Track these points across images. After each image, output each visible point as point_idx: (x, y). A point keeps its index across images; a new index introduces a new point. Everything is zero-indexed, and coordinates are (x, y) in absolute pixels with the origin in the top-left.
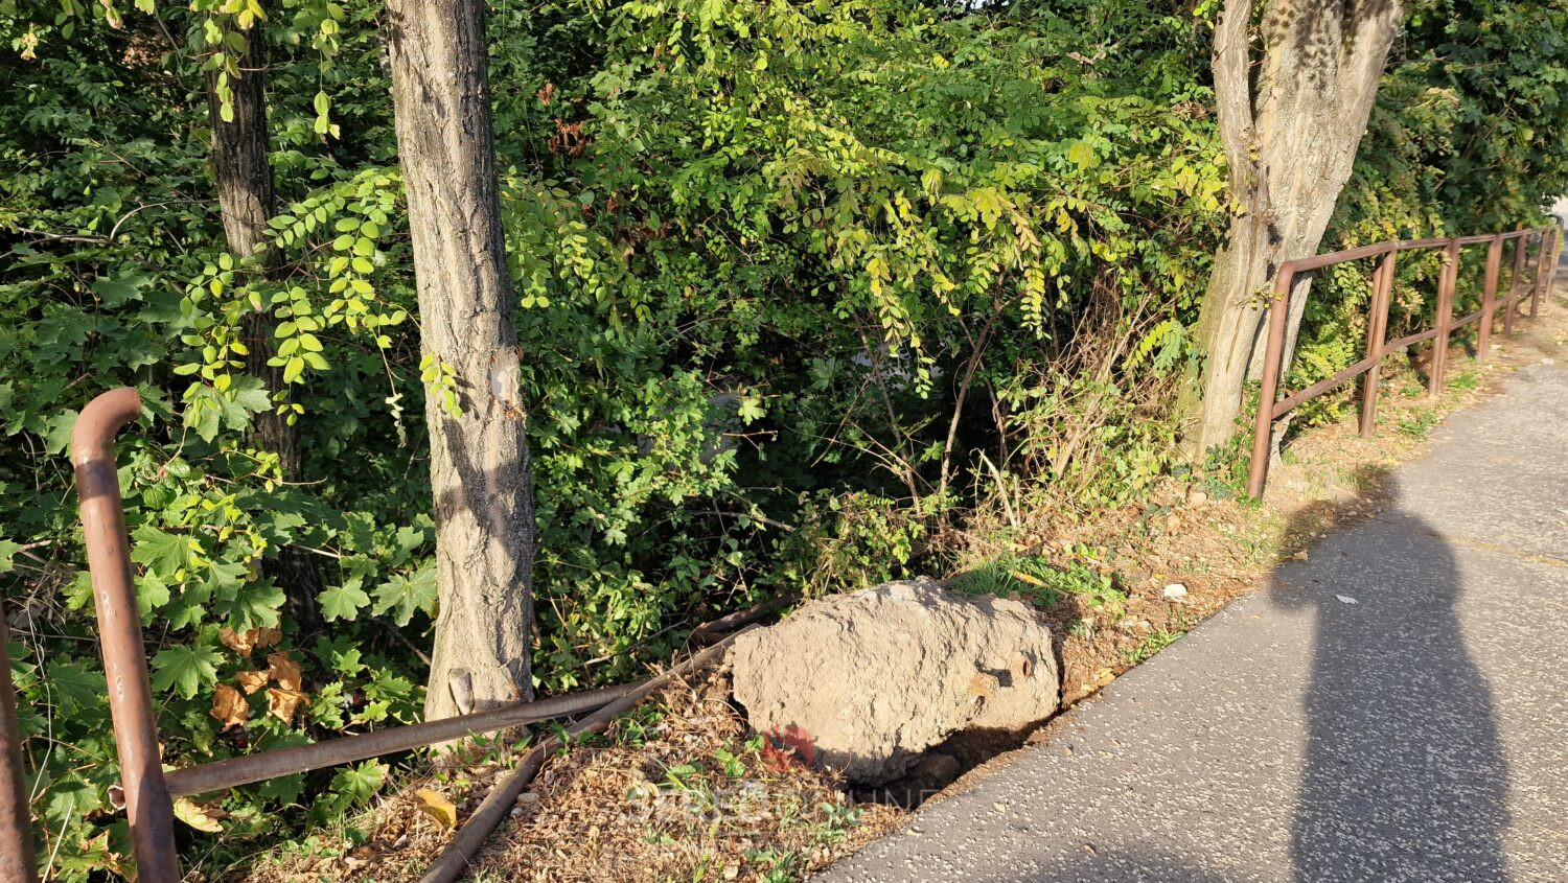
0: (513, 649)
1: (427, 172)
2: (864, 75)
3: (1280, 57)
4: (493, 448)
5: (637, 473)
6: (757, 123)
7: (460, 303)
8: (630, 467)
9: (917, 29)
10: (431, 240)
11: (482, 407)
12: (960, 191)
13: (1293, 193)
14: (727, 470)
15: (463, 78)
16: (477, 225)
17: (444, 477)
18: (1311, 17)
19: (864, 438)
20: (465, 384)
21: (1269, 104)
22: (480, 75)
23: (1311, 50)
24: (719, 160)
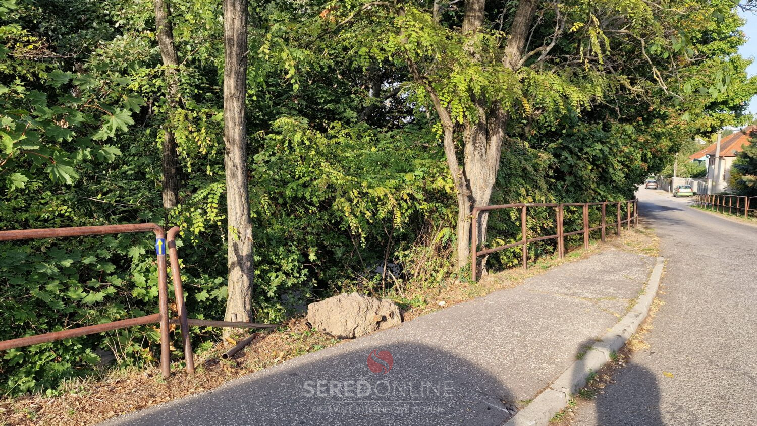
0: (248, 307)
1: (233, 182)
2: (347, 155)
3: (469, 148)
4: (245, 250)
5: (277, 277)
6: (313, 170)
7: (239, 213)
8: (275, 275)
9: (368, 138)
10: (233, 198)
11: (243, 239)
12: (372, 188)
13: (478, 187)
14: (305, 275)
15: (243, 162)
16: (244, 195)
17: (231, 258)
18: (476, 136)
19: (353, 273)
20: (239, 233)
21: (468, 160)
22: (245, 161)
23: (477, 145)
24: (301, 181)
